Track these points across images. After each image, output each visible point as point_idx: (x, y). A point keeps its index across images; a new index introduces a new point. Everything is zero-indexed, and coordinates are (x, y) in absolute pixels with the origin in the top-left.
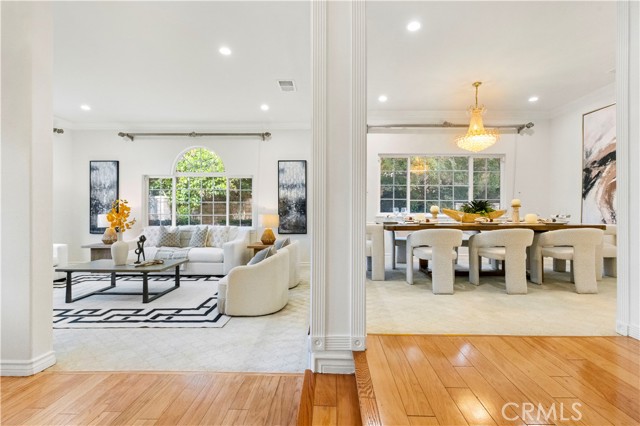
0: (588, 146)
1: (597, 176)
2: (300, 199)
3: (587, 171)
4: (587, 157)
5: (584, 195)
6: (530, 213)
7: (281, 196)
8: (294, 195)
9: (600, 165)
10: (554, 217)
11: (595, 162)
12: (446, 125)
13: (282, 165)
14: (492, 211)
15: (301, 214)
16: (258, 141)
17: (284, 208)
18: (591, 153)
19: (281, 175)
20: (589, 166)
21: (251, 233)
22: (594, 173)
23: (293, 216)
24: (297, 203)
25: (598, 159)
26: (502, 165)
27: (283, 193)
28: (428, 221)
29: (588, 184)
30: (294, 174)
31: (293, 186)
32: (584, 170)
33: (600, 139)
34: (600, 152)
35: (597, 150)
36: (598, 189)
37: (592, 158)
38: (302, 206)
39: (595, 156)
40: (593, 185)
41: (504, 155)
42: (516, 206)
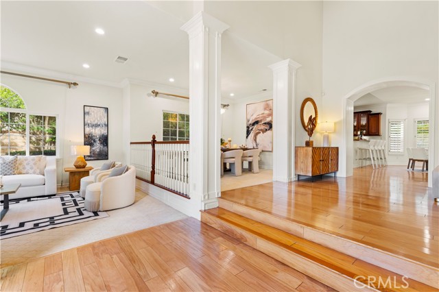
0: (248, 118)
1: (251, 130)
2: (103, 135)
3: (248, 127)
4: (248, 122)
5: (247, 137)
6: (234, 144)
7: (87, 132)
8: (97, 132)
9: (253, 126)
10: (241, 146)
11: (251, 124)
13: (87, 109)
15: (104, 146)
16: (65, 87)
17: (89, 141)
19: (87, 117)
21: (57, 161)
22: (250, 128)
23: (98, 147)
24: (100, 138)
27: (88, 130)
29: (248, 133)
30: (97, 116)
31: (97, 126)
33: (252, 116)
34: (252, 120)
36: (252, 135)
38: (105, 140)
39: (251, 122)
40: (250, 133)
42: (230, 141)
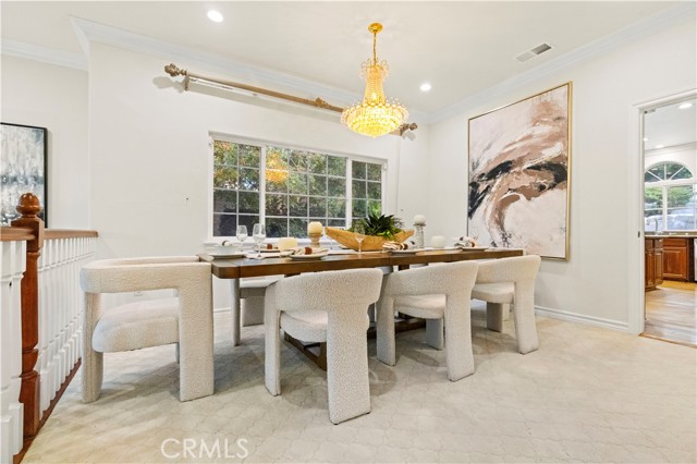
0: (474, 157)
1: (486, 191)
3: (474, 185)
4: (473, 169)
5: (470, 214)
6: (435, 235)
9: (489, 178)
10: (457, 240)
11: (483, 174)
12: (319, 103)
14: (397, 231)
18: (478, 164)
20: (476, 180)
22: (482, 187)
25: (486, 172)
26: (383, 174)
28: (308, 251)
29: (474, 201)
32: (470, 185)
33: (488, 148)
34: (488, 163)
35: (485, 161)
36: (487, 207)
37: (480, 170)
39: (483, 168)
40: (480, 201)
41: (386, 161)
42: (421, 225)
